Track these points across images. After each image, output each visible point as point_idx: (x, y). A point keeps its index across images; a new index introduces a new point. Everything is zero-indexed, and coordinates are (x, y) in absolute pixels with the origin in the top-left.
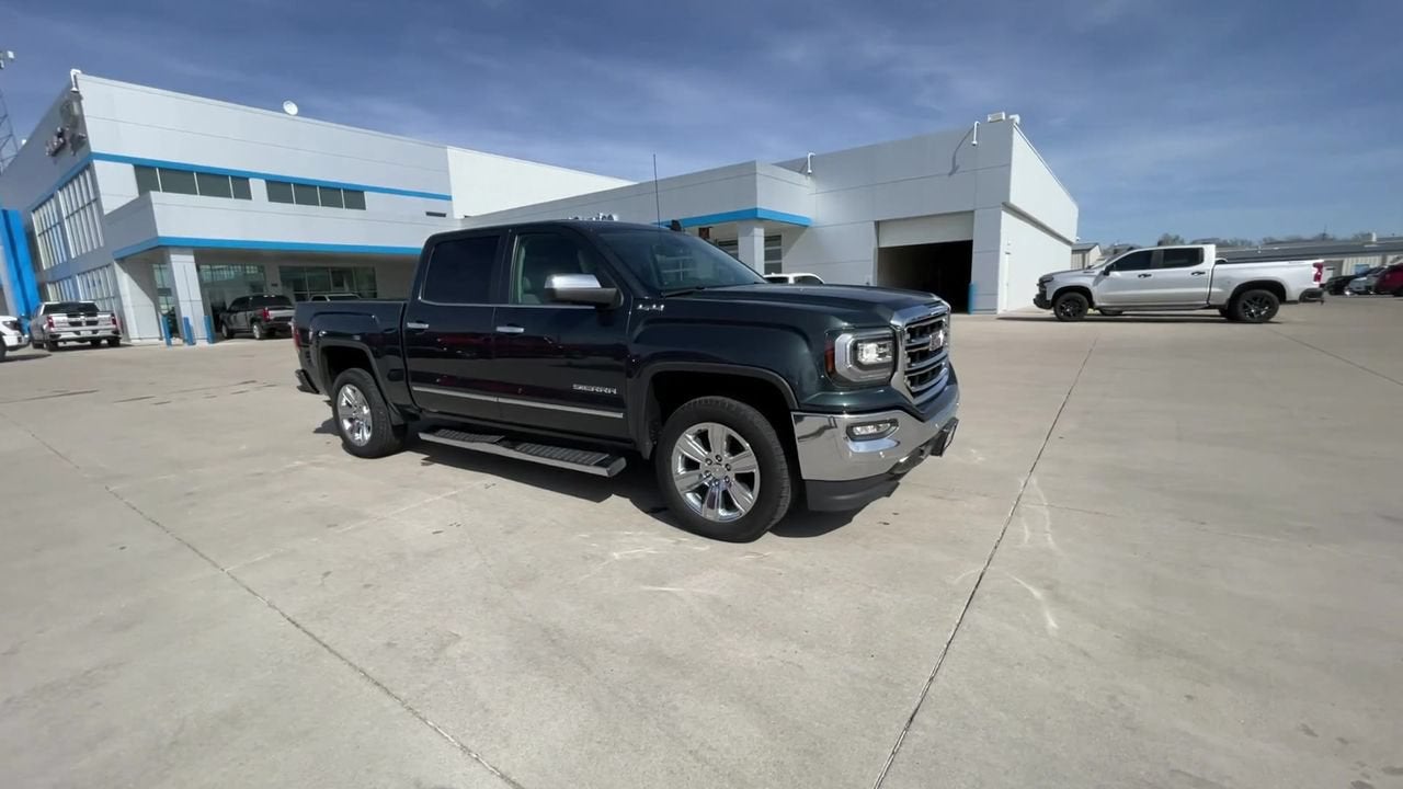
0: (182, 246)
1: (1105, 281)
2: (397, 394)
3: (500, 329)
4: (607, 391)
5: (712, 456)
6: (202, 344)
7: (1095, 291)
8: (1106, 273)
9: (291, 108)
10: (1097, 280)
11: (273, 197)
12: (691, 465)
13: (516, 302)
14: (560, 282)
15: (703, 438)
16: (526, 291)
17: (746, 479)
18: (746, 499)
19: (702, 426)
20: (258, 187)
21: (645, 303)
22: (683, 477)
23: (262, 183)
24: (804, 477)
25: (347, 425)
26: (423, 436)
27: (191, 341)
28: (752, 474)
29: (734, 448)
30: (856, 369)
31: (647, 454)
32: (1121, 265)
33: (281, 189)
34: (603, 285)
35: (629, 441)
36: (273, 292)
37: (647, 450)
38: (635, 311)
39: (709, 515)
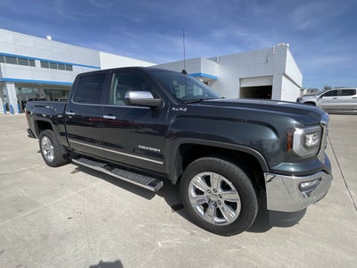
0: (11, 81)
1: (320, 100)
2: (63, 141)
3: (105, 117)
4: (155, 150)
5: (211, 189)
6: (17, 114)
7: (317, 103)
8: (321, 97)
9: (49, 38)
10: (318, 99)
11: (42, 66)
12: (198, 192)
13: (112, 104)
14: (133, 95)
15: (207, 180)
16: (118, 99)
17: (233, 205)
18: (231, 216)
19: (207, 174)
20: (38, 63)
21: (176, 107)
22: (195, 198)
23: (39, 62)
24: (268, 208)
25: (45, 153)
26: (73, 160)
27: (13, 113)
28: (236, 203)
29: (225, 187)
30: (305, 150)
31: (174, 182)
32: (327, 95)
33: (45, 64)
34: (155, 97)
35: (166, 174)
36: (42, 97)
37: (174, 180)
38: (171, 110)
39: (209, 220)
